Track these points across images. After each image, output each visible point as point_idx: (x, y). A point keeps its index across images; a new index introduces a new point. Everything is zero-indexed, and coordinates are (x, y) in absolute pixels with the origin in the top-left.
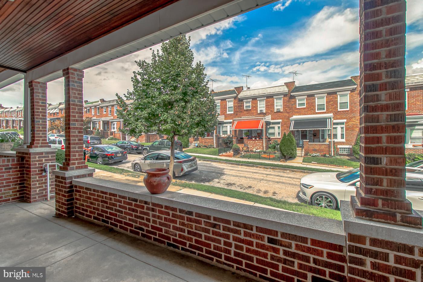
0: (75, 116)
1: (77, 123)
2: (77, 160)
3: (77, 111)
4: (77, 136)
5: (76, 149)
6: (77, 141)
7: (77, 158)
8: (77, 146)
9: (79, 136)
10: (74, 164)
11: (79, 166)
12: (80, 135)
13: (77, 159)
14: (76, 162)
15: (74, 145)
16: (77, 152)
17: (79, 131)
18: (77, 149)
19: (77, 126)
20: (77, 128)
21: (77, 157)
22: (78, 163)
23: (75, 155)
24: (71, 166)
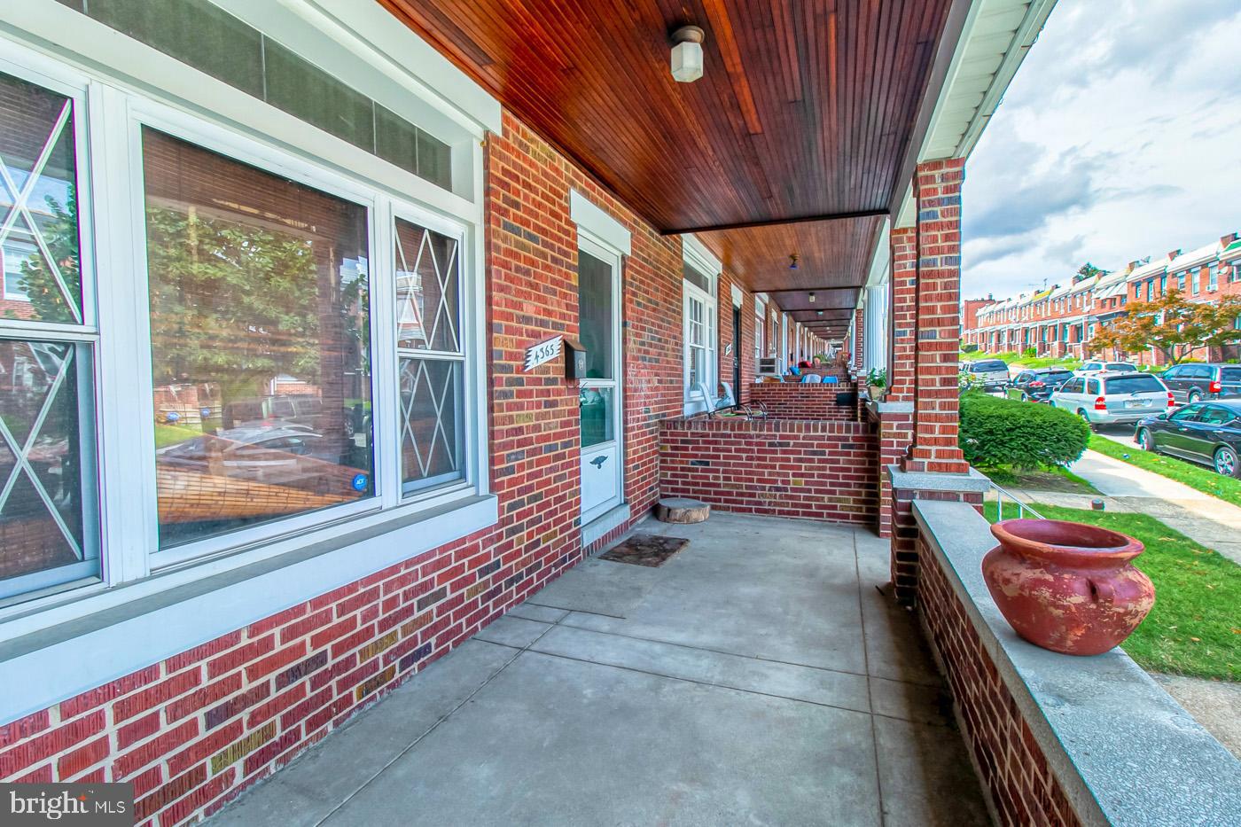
0: (932, 310)
1: (938, 329)
2: (935, 444)
3: (939, 291)
4: (938, 370)
5: (933, 409)
6: (938, 387)
7: (935, 438)
8: (938, 401)
9: (944, 371)
10: (926, 454)
11: (939, 464)
12: (947, 368)
13: (936, 442)
14: (934, 448)
15: (929, 397)
16: (937, 418)
17: (945, 355)
18: (937, 411)
19: (938, 340)
20: (938, 346)
21: (937, 435)
22: (939, 454)
23: (931, 430)
24: (916, 460)
